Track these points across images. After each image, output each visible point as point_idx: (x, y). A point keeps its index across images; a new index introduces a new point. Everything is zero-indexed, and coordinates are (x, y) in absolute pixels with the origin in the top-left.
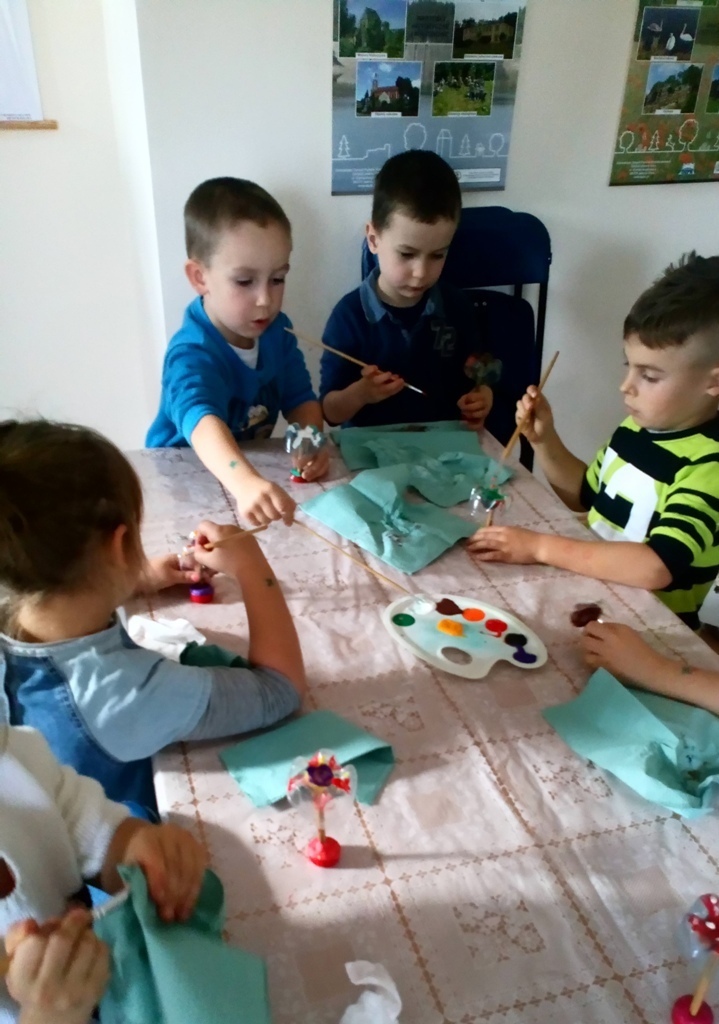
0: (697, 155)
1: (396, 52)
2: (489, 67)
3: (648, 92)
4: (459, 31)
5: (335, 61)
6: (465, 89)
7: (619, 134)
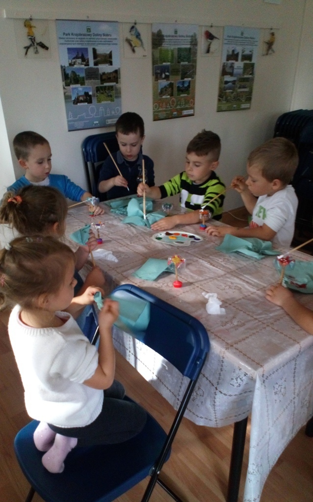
0: (177, 109)
1: (83, 84)
2: (112, 87)
3: (159, 91)
4: (101, 76)
5: (64, 88)
6: (105, 94)
7: (153, 104)
